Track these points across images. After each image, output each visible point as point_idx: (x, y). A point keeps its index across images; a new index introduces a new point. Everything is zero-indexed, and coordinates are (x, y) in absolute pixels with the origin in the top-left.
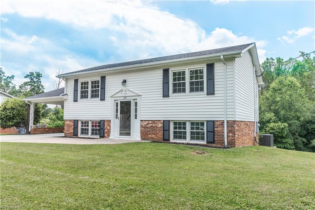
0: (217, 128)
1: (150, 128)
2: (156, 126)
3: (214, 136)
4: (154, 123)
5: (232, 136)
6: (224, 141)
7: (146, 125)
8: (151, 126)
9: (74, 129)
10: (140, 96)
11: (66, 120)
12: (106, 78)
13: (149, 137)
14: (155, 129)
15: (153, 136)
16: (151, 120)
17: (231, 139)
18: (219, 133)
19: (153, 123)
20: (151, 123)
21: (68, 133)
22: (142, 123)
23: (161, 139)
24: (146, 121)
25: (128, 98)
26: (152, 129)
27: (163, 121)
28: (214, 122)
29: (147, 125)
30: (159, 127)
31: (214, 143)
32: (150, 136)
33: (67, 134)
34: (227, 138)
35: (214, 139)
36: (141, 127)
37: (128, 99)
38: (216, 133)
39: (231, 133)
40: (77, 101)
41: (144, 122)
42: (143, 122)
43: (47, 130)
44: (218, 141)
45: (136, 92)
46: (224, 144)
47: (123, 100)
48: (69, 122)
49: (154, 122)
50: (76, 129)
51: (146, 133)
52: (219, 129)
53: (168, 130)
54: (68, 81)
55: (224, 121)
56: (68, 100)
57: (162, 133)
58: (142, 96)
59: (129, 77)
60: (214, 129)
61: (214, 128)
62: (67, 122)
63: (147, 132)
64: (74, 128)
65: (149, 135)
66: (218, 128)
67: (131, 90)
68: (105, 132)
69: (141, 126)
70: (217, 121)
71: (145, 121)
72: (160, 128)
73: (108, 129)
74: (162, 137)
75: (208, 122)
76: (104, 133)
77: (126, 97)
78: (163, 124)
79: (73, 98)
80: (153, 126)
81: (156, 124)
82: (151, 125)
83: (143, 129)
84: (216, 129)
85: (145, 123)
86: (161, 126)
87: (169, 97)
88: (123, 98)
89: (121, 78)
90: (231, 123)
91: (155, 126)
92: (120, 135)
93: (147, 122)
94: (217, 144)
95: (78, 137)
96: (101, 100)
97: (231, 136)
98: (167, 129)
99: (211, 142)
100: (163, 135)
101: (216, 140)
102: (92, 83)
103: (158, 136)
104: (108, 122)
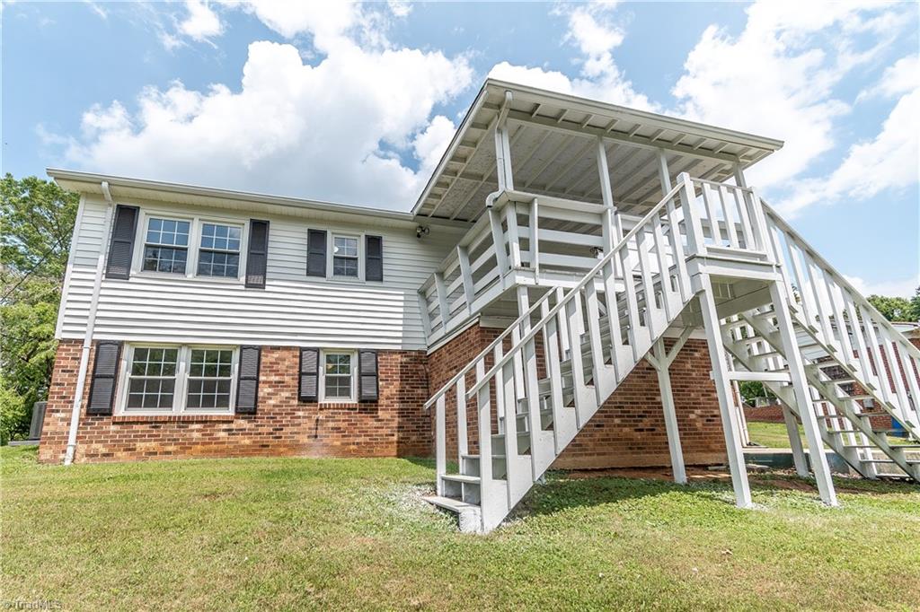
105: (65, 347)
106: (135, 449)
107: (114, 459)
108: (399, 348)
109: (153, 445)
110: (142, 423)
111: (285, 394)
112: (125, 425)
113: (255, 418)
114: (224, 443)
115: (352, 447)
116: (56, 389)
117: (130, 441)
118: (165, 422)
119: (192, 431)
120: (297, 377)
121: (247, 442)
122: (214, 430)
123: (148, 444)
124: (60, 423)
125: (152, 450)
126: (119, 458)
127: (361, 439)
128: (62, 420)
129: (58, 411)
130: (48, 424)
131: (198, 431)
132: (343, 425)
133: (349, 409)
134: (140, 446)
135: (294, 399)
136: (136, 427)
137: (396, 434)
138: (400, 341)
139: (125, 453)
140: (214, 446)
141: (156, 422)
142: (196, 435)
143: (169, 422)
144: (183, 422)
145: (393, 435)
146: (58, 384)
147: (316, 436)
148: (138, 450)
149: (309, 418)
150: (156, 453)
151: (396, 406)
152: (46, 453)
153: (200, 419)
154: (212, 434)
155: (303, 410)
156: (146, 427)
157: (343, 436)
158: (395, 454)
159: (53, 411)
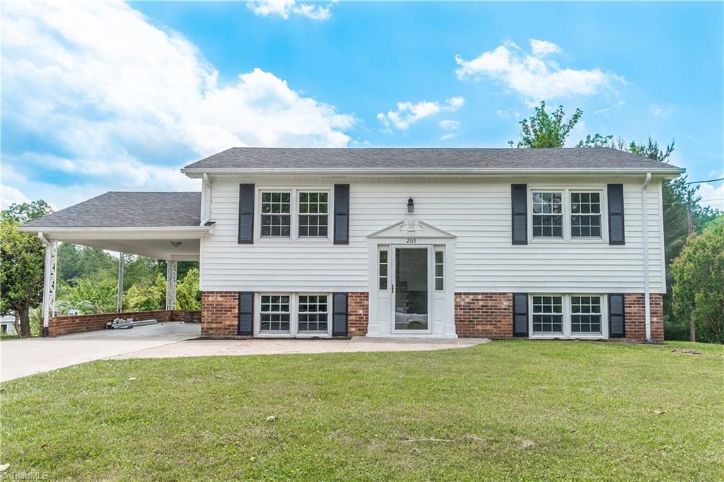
0: (629, 307)
1: (480, 309)
2: (497, 306)
3: (624, 322)
4: (490, 300)
5: (658, 322)
6: (645, 331)
7: (468, 303)
8: (482, 306)
9: (239, 317)
10: (454, 237)
11: (208, 292)
12: (352, 189)
13: (479, 330)
14: (493, 312)
15: (488, 327)
16: (482, 294)
17: (656, 328)
18: (632, 316)
19: (487, 300)
20: (482, 300)
21: (218, 329)
22: (458, 300)
23: (506, 334)
24: (469, 294)
25: (418, 241)
26: (486, 312)
27: (511, 295)
28: (622, 295)
29: (471, 303)
30: (504, 307)
31: (624, 337)
32: (480, 327)
33: (210, 332)
34: (651, 326)
35: (624, 328)
36: (456, 309)
37: (418, 244)
38: (628, 316)
39: (656, 317)
40: (252, 243)
41: (463, 297)
42: (460, 297)
43: (77, 321)
44: (631, 331)
45: (443, 229)
46: (645, 338)
47: (404, 244)
48: (220, 299)
49: (488, 296)
50: (246, 318)
51: (468, 321)
52: (634, 310)
53: (524, 314)
54: (213, 185)
55: (643, 294)
56: (213, 239)
57: (512, 320)
58: (458, 240)
59: (422, 194)
60: (624, 310)
61: (624, 307)
62: (210, 299)
63: (473, 318)
64: (239, 313)
65: (478, 325)
66: (631, 307)
67: (430, 223)
68: (349, 322)
69: (457, 306)
70: (629, 294)
71: (465, 294)
72: (505, 309)
73: (360, 315)
74: (511, 329)
75: (612, 297)
76: (347, 324)
77: (415, 239)
78: (514, 300)
79: (238, 235)
80: (488, 306)
81: (496, 300)
82: (481, 303)
83: (461, 312)
84: (627, 310)
85: (467, 300)
86: (508, 306)
87: (527, 244)
88: (405, 241)
89: (403, 193)
90: (655, 298)
91: (493, 306)
92: (396, 329)
93: (471, 297)
94: (630, 338)
95: (255, 336)
96: (335, 243)
97: (656, 322)
98: (523, 312)
99: (618, 334)
100: (514, 324)
101: (628, 331)
102: (303, 197)
103: (500, 327)
104: (358, 299)
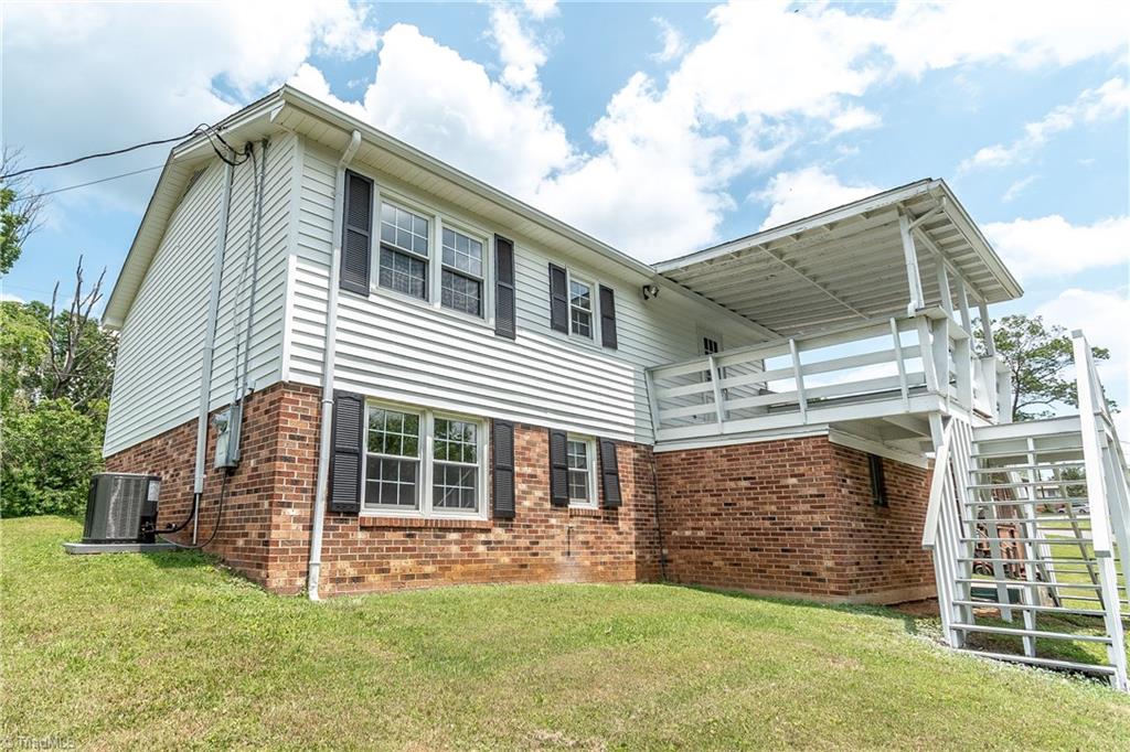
105: (291, 396)
106: (388, 571)
107: (365, 586)
108: (632, 439)
109: (408, 563)
110: (396, 529)
111: (539, 493)
112: (375, 533)
113: (512, 526)
114: (483, 561)
115: (601, 568)
116: (284, 467)
117: (383, 557)
118: (420, 529)
119: (450, 543)
120: (548, 470)
121: (506, 560)
122: (473, 543)
123: (403, 562)
124: (294, 526)
125: (408, 572)
126: (371, 585)
127: (607, 558)
128: (297, 520)
129: (289, 505)
130: (277, 527)
131: (457, 542)
132: (591, 538)
133: (595, 517)
134: (396, 565)
135: (546, 500)
136: (389, 535)
137: (634, 551)
138: (632, 431)
139: (378, 577)
140: (474, 566)
141: (411, 528)
142: (455, 549)
143: (425, 528)
144: (441, 529)
145: (631, 553)
146: (286, 459)
147: (569, 553)
148: (393, 571)
149: (561, 527)
150: (412, 577)
151: (633, 515)
152: (278, 576)
153: (458, 526)
154: (470, 549)
155: (556, 517)
156: (399, 536)
157: (592, 553)
158: (634, 577)
159: (282, 505)
